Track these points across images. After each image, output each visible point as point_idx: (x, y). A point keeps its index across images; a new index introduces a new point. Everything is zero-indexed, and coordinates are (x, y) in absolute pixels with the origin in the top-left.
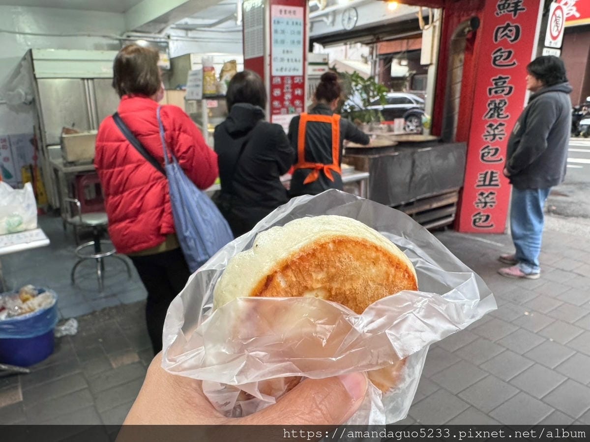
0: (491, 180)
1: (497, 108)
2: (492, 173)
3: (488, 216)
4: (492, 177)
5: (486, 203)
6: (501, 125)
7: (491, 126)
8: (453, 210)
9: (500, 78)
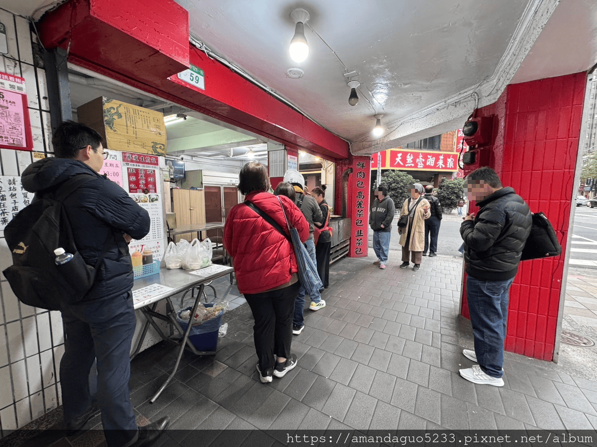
0: (360, 234)
1: (360, 204)
2: (361, 230)
3: (361, 249)
4: (360, 232)
5: (359, 243)
6: (362, 210)
7: (358, 211)
8: (348, 247)
9: (360, 192)
